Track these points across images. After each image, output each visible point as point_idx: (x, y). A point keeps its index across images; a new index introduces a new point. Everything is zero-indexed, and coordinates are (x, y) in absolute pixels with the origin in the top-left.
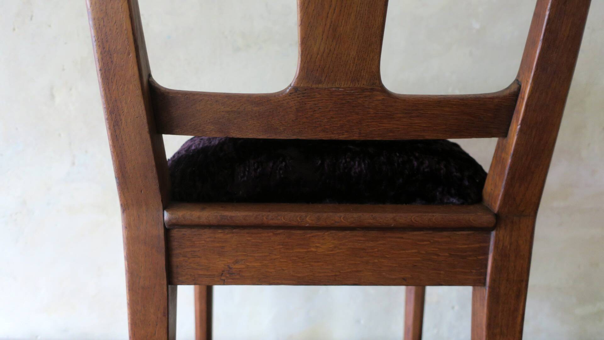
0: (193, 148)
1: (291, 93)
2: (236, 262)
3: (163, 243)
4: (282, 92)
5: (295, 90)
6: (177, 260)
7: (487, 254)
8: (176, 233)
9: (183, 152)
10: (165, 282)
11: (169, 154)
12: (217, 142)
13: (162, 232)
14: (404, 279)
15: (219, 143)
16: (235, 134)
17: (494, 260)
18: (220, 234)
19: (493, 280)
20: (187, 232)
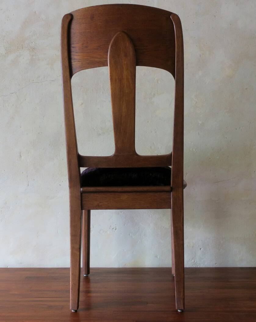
0: (87, 172)
1: (113, 156)
2: (100, 203)
3: (80, 198)
4: (111, 156)
5: (115, 155)
6: (84, 202)
7: (171, 199)
8: (84, 195)
9: (84, 174)
10: (80, 209)
11: (81, 172)
12: (94, 170)
13: (80, 194)
14: (148, 207)
15: (95, 170)
16: (100, 167)
17: (173, 201)
18: (96, 195)
19: (173, 207)
20: (87, 194)
